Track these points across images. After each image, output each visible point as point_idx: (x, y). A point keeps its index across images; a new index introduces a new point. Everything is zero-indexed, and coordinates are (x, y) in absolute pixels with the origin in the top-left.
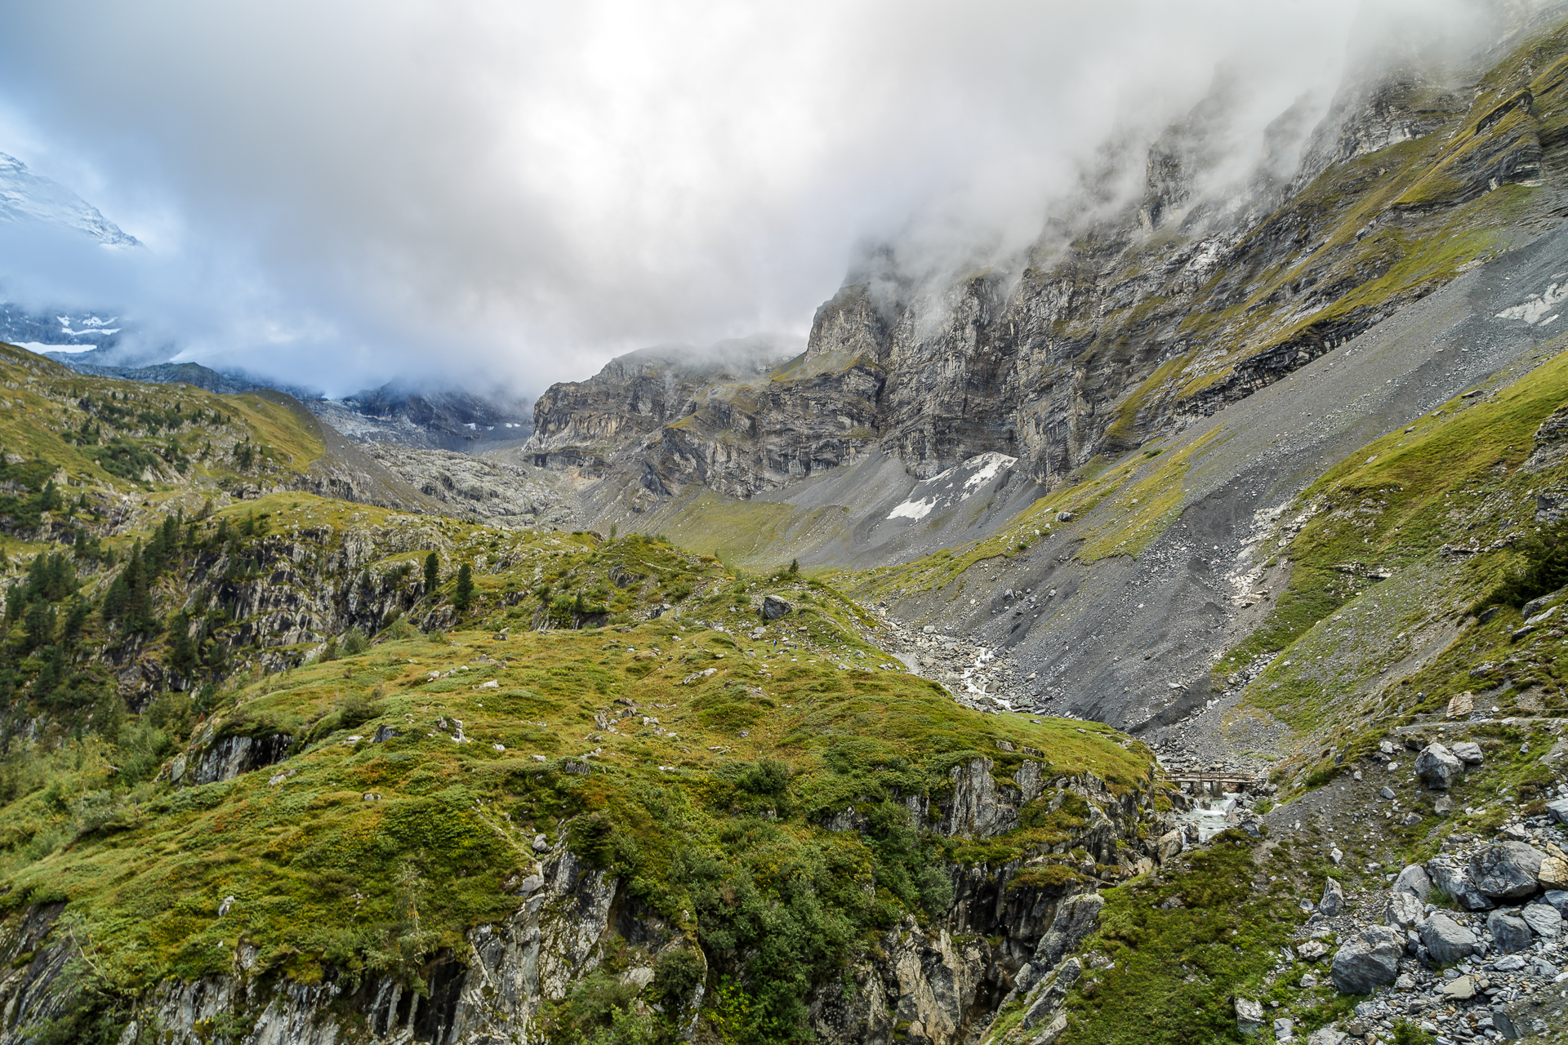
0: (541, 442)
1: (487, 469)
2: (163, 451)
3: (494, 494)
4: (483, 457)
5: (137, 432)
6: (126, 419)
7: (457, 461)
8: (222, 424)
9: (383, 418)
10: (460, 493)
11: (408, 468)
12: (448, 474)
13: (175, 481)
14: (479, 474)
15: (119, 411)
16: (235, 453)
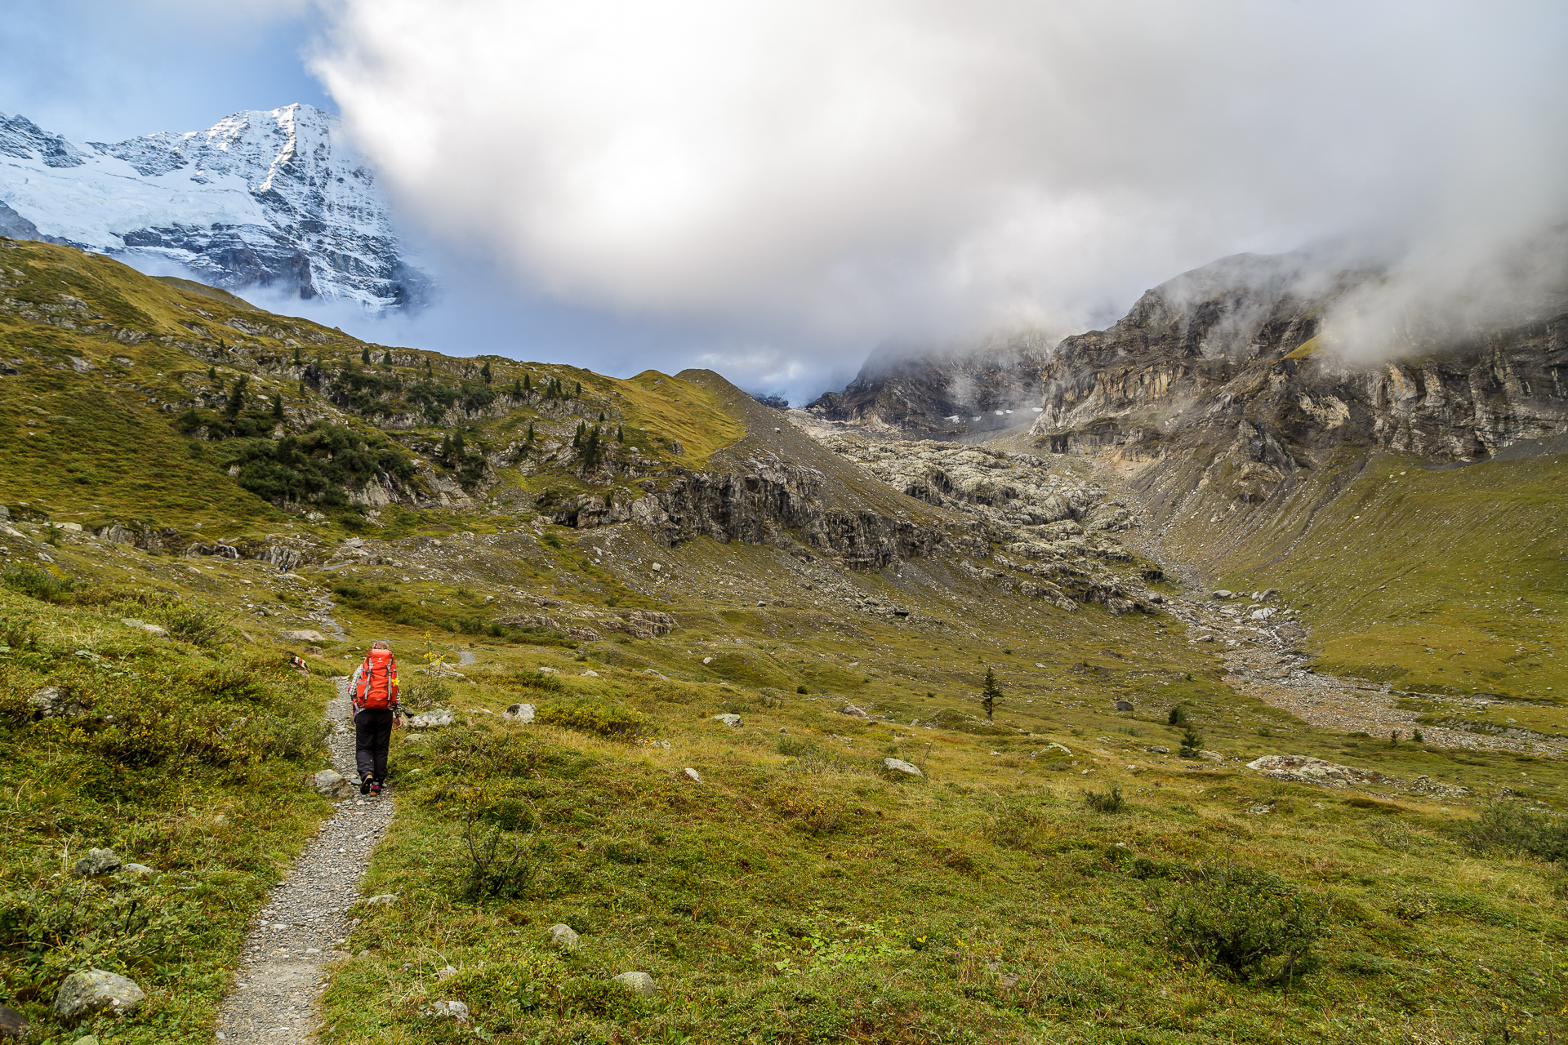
0: (1056, 418)
1: (992, 460)
2: (438, 447)
3: (1010, 494)
4: (984, 446)
5: (401, 417)
6: (385, 397)
7: (950, 452)
8: (566, 398)
9: (852, 422)
10: (961, 495)
11: (884, 464)
12: (941, 469)
13: (445, 501)
14: (984, 467)
15: (371, 383)
16: (577, 444)
